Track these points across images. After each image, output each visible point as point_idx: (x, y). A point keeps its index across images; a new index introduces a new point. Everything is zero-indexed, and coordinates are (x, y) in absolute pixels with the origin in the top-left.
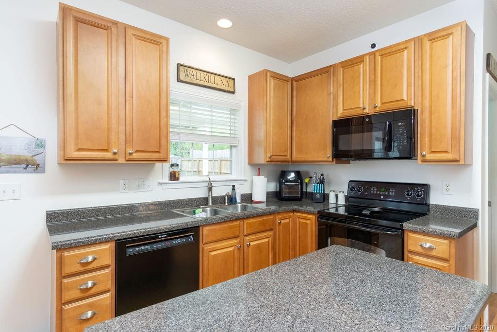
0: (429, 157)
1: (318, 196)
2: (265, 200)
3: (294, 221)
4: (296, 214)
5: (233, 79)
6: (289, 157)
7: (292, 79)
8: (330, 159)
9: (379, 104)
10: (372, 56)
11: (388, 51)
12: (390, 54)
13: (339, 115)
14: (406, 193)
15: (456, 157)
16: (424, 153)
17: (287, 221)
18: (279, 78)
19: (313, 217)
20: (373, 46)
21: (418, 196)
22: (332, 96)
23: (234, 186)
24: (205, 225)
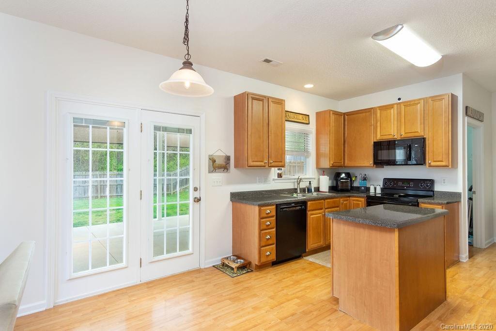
0: (433, 164)
1: (363, 188)
2: (328, 191)
3: (350, 203)
4: (351, 198)
5: (308, 116)
6: (343, 163)
7: (344, 113)
8: (372, 165)
9: (403, 133)
10: (399, 105)
11: (409, 103)
12: (410, 105)
13: (378, 138)
14: (420, 185)
15: (447, 164)
16: (430, 162)
17: (346, 202)
18: (337, 114)
19: (363, 199)
20: (399, 99)
21: (427, 186)
22: (373, 126)
23: (310, 182)
24: (309, 201)
